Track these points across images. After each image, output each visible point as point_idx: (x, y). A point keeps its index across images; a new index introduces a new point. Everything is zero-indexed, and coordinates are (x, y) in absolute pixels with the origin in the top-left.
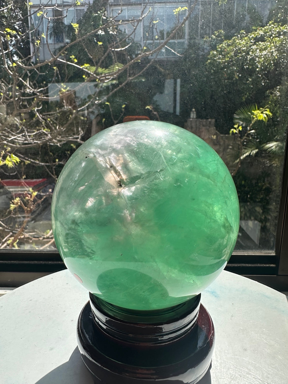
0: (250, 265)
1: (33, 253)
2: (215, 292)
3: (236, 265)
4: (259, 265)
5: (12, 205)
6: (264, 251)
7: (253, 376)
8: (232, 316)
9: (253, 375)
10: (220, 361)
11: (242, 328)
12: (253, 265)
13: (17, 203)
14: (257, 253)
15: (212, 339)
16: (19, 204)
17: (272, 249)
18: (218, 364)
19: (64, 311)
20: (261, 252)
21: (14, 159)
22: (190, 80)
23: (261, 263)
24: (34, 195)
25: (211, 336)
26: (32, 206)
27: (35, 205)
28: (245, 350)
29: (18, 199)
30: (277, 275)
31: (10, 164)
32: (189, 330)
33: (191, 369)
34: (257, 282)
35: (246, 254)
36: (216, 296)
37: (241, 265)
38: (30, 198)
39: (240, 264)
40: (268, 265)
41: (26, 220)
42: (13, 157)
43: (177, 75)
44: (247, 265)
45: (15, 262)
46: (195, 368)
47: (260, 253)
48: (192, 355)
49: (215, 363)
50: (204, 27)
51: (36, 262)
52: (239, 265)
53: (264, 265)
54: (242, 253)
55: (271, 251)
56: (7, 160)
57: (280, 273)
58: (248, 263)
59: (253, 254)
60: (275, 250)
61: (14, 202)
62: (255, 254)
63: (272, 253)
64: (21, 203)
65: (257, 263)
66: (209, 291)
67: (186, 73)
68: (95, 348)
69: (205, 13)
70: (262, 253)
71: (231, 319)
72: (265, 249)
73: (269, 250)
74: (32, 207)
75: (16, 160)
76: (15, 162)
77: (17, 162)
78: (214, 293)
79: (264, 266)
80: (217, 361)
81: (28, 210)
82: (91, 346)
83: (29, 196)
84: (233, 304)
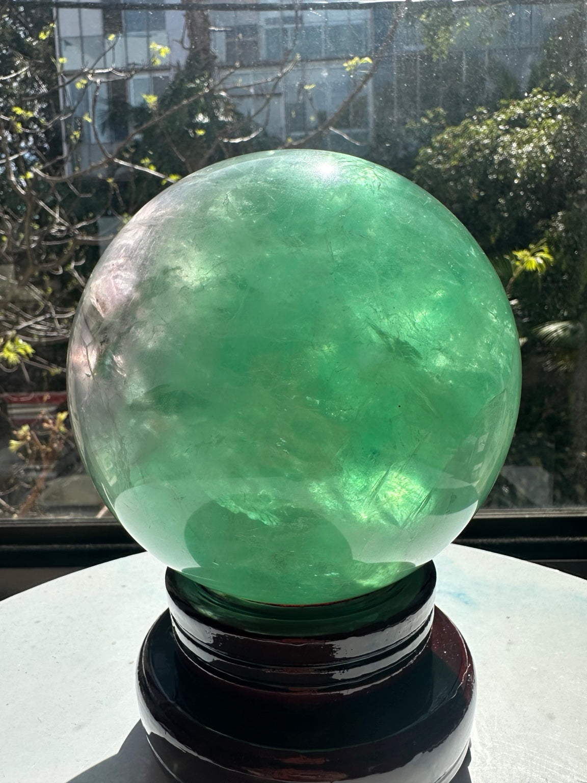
0: (538, 540)
2: (464, 594)
3: (506, 541)
4: (558, 539)
5: (13, 442)
6: (566, 507)
7: (576, 778)
8: (510, 643)
9: (577, 775)
10: (490, 744)
11: (535, 669)
12: (544, 540)
13: (24, 438)
14: (550, 512)
15: (470, 683)
16: (29, 438)
18: (486, 751)
19: (114, 643)
20: (561, 511)
21: (22, 349)
23: (562, 535)
24: (60, 419)
25: (467, 674)
26: (56, 443)
28: (551, 717)
29: (26, 428)
31: (13, 358)
33: (421, 753)
34: (557, 571)
36: (466, 603)
37: (517, 540)
38: (52, 426)
39: (515, 538)
40: (578, 539)
41: (44, 474)
42: (18, 343)
44: (531, 539)
46: (430, 751)
47: (558, 512)
48: (423, 718)
49: (479, 748)
52: (513, 540)
53: (570, 539)
54: (518, 513)
56: (5, 350)
58: (533, 536)
59: (544, 516)
61: (19, 435)
62: (548, 516)
64: (32, 436)
65: (554, 535)
66: (450, 593)
68: (179, 708)
70: (563, 512)
71: (508, 650)
72: (568, 504)
73: (577, 506)
74: (55, 445)
75: (25, 351)
76: (23, 352)
77: (28, 355)
78: (461, 596)
79: (570, 542)
80: (484, 745)
81: (47, 454)
82: (169, 704)
83: (51, 421)
84: (509, 618)
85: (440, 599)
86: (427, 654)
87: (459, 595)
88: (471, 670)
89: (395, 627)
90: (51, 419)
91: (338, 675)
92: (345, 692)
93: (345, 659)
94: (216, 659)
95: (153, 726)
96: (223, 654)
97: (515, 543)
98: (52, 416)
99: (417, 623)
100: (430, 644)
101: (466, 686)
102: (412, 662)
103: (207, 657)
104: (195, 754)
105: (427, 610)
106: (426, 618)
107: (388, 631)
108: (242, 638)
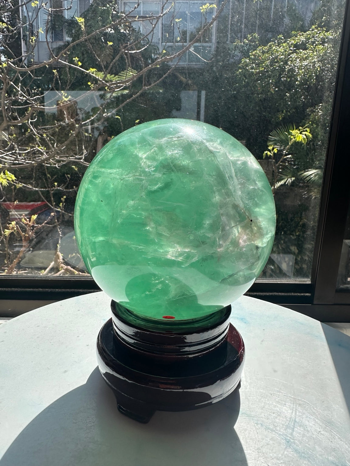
0: (283, 294)
1: (38, 280)
2: (245, 319)
3: (268, 294)
4: (293, 294)
5: (7, 231)
6: (298, 279)
9: (284, 393)
10: (249, 381)
11: (273, 352)
12: (286, 294)
13: (13, 228)
14: (291, 281)
15: (242, 355)
16: (15, 229)
17: (307, 277)
18: (248, 384)
19: (78, 337)
21: (9, 177)
22: (221, 83)
23: (295, 292)
24: (33, 218)
25: (241, 351)
26: (31, 232)
27: (34, 231)
29: (14, 223)
30: (312, 304)
31: (5, 183)
32: (218, 343)
33: (219, 381)
34: (290, 309)
35: (279, 282)
36: (245, 323)
37: (273, 294)
38: (28, 222)
40: (302, 294)
41: (22, 249)
42: (7, 174)
43: (207, 77)
44: (280, 294)
45: (16, 289)
46: (223, 380)
47: (294, 281)
48: (222, 367)
49: (245, 383)
50: (239, 24)
51: (41, 290)
52: (271, 294)
54: (275, 281)
55: (306, 279)
57: (315, 302)
58: (281, 292)
59: (287, 283)
60: (310, 278)
61: (10, 226)
62: (289, 283)
63: (308, 281)
64: (17, 228)
65: (291, 292)
66: (237, 318)
67: (217, 75)
68: (118, 362)
69: (240, 8)
70: (296, 281)
71: (261, 344)
72: (299, 277)
73: (304, 279)
75: (11, 178)
76: (10, 179)
77: (13, 181)
79: (298, 295)
80: (246, 381)
81: (25, 237)
82: (114, 360)
83: (28, 220)
84: (264, 330)
85: (232, 320)
86: (225, 343)
87: (242, 319)
88: (244, 350)
89: (213, 330)
90: (28, 218)
91: (187, 349)
92: (190, 356)
93: (191, 342)
94: (136, 341)
95: (107, 369)
96: (138, 339)
97: (272, 295)
98: (28, 217)
99: (222, 329)
100: (226, 339)
101: (240, 356)
102: (218, 345)
103: (131, 341)
104: (127, 380)
105: (226, 325)
106: (226, 327)
107: (210, 332)
108: (148, 333)
